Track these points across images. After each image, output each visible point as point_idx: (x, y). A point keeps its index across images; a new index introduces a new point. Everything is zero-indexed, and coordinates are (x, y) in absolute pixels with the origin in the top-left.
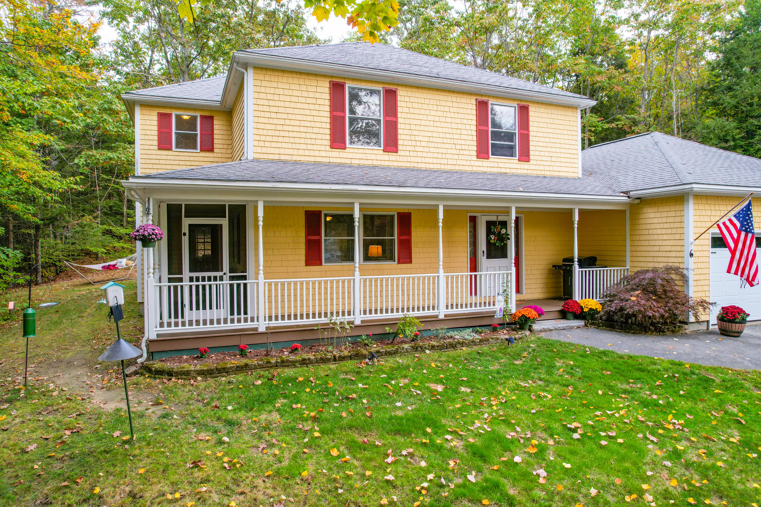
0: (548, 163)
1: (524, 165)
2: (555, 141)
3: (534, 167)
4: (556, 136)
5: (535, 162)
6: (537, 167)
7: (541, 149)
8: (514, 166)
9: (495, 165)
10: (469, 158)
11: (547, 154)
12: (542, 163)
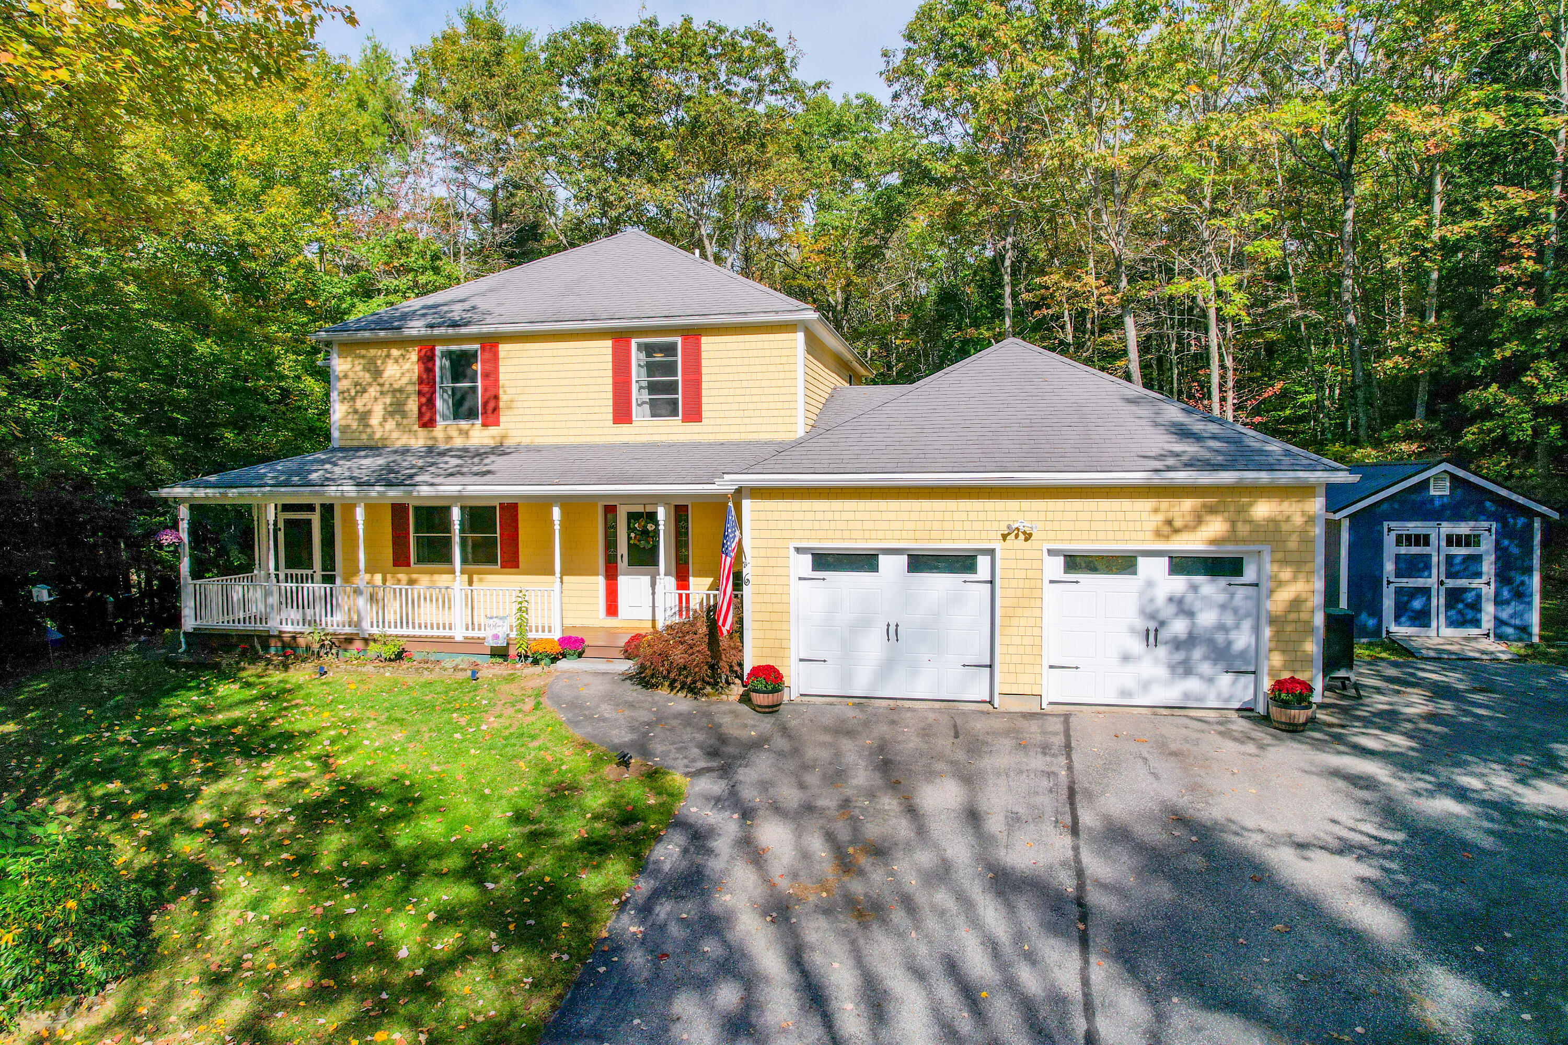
0: (739, 421)
1: (693, 427)
2: (751, 384)
3: (710, 429)
4: (754, 376)
5: (713, 421)
6: (716, 429)
7: (723, 399)
8: (675, 430)
9: (644, 430)
10: (602, 424)
11: (735, 406)
12: (725, 421)
